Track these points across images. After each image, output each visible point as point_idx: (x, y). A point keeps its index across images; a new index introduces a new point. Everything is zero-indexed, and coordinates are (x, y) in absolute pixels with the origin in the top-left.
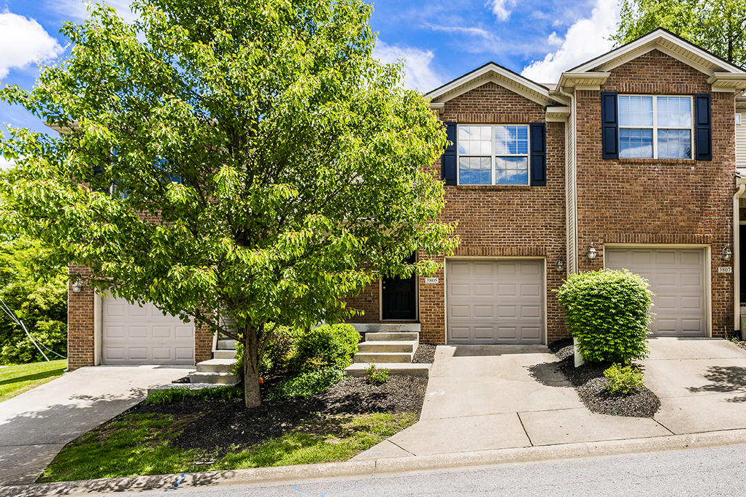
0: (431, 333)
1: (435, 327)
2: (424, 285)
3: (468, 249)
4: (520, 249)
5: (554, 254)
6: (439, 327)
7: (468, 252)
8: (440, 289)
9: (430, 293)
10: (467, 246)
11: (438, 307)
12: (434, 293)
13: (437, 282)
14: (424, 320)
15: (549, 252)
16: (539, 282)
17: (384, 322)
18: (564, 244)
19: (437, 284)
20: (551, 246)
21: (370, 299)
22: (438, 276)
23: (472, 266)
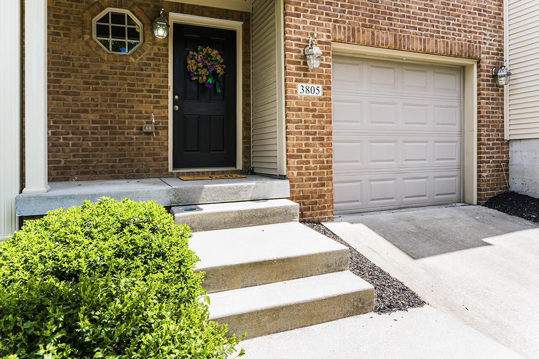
0: (308, 197)
1: (315, 186)
2: (295, 98)
3: (373, 33)
4: (447, 43)
5: (490, 58)
6: (323, 185)
7: (373, 39)
8: (324, 108)
9: (307, 116)
10: (371, 27)
11: (322, 145)
12: (314, 116)
13: (320, 94)
14: (295, 173)
15: (483, 53)
16: (456, 104)
17: (178, 176)
18: (501, 42)
19: (320, 99)
20: (485, 43)
21: (149, 128)
22: (322, 83)
23: (365, 68)
